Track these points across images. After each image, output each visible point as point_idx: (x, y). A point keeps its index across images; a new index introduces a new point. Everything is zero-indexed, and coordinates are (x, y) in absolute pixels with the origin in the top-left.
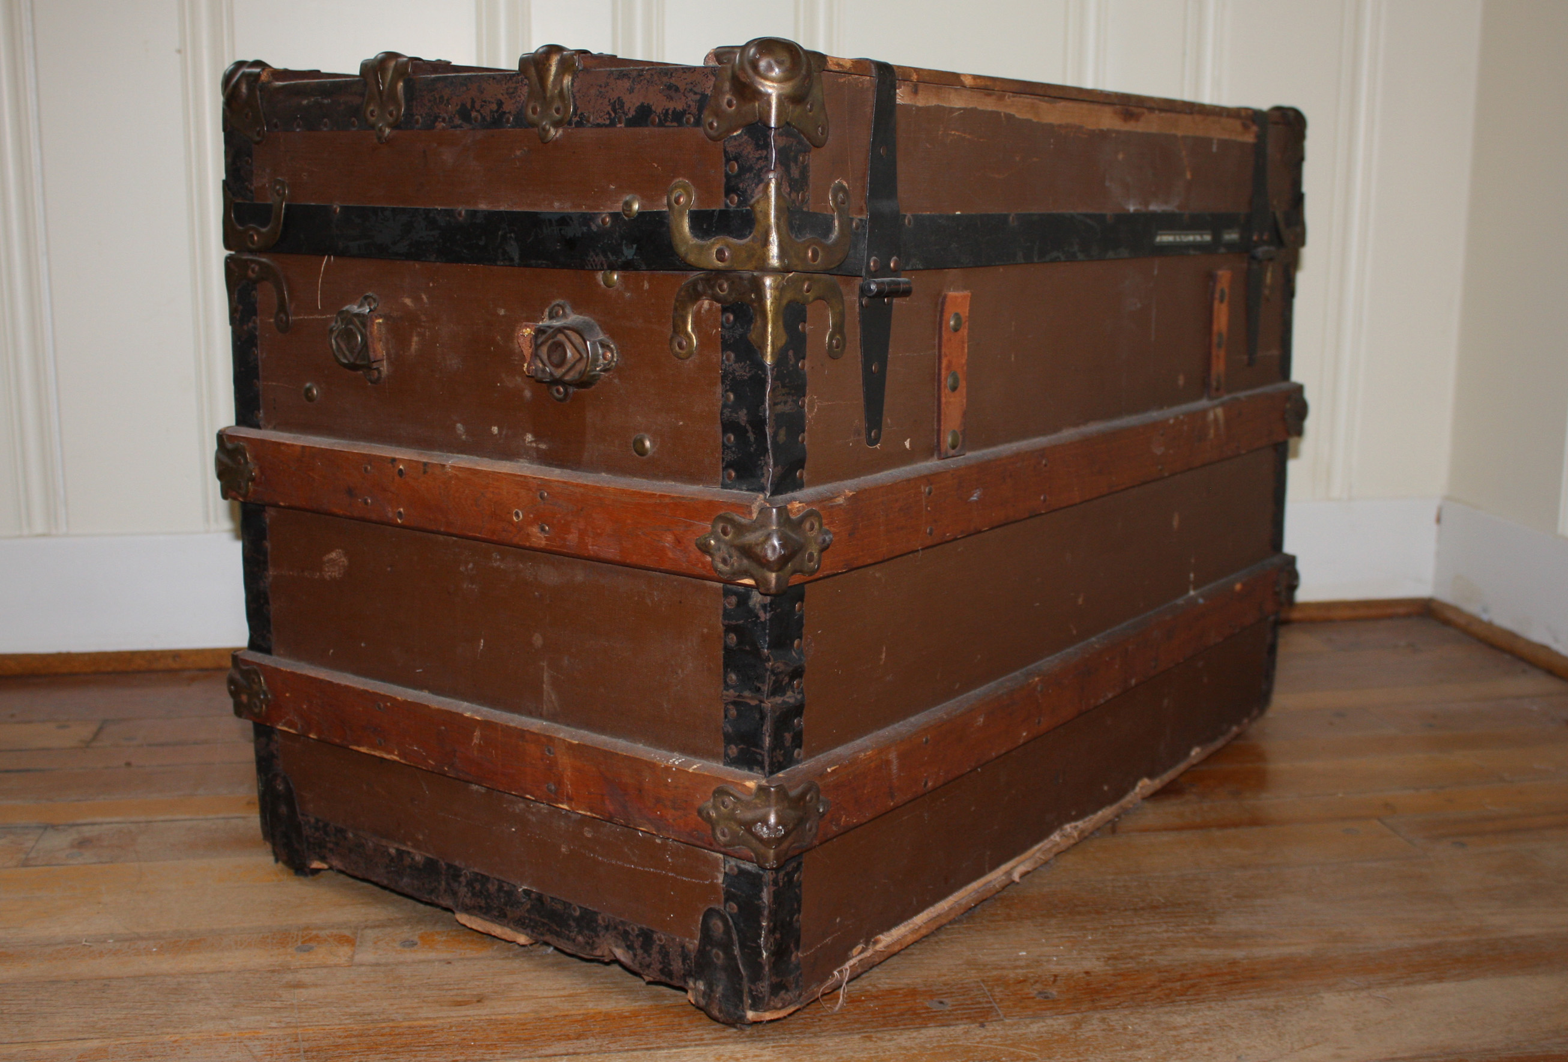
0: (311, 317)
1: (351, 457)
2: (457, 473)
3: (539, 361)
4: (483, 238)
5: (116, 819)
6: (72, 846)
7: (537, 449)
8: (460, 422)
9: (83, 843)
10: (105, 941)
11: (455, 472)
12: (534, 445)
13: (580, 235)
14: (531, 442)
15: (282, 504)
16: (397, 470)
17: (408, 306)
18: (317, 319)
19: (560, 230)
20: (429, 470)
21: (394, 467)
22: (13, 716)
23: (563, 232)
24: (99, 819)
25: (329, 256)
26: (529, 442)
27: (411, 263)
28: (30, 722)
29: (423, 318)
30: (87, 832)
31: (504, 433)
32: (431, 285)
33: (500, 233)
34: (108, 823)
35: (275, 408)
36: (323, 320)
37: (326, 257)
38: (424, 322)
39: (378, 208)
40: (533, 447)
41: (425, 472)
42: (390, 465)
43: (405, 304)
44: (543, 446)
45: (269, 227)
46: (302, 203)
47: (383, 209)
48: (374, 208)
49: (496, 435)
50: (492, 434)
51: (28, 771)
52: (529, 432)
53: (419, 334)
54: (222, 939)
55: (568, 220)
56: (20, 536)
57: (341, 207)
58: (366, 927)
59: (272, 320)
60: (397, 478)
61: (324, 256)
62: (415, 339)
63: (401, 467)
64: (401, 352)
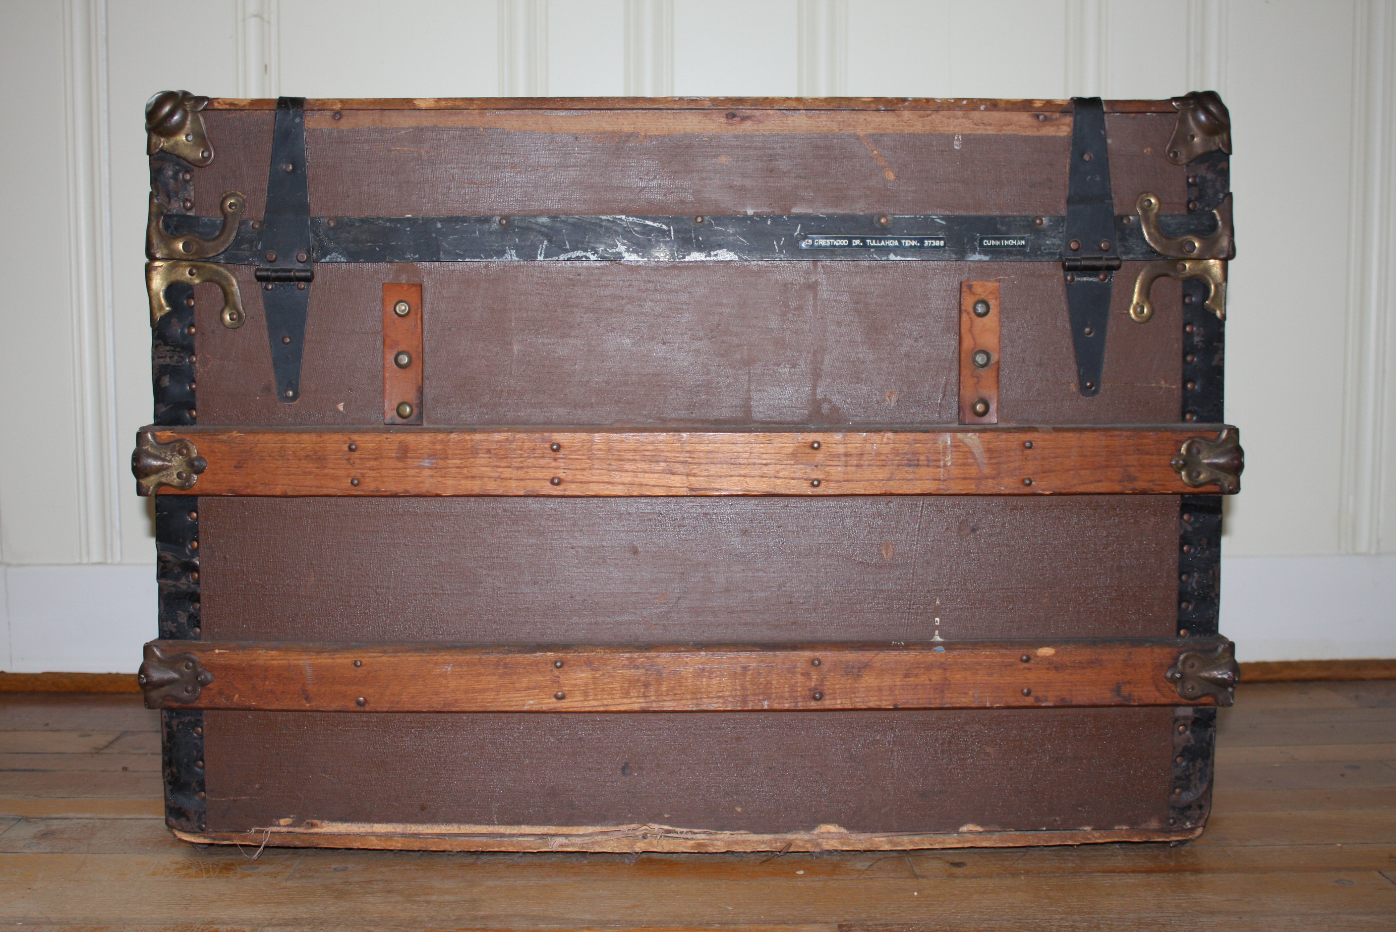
5: (88, 815)
6: (35, 837)
9: (45, 835)
10: (14, 924)
22: (47, 725)
24: (71, 815)
28: (59, 730)
30: (55, 825)
34: (78, 818)
51: (33, 770)
54: (125, 928)
56: (80, 564)
58: (269, 925)
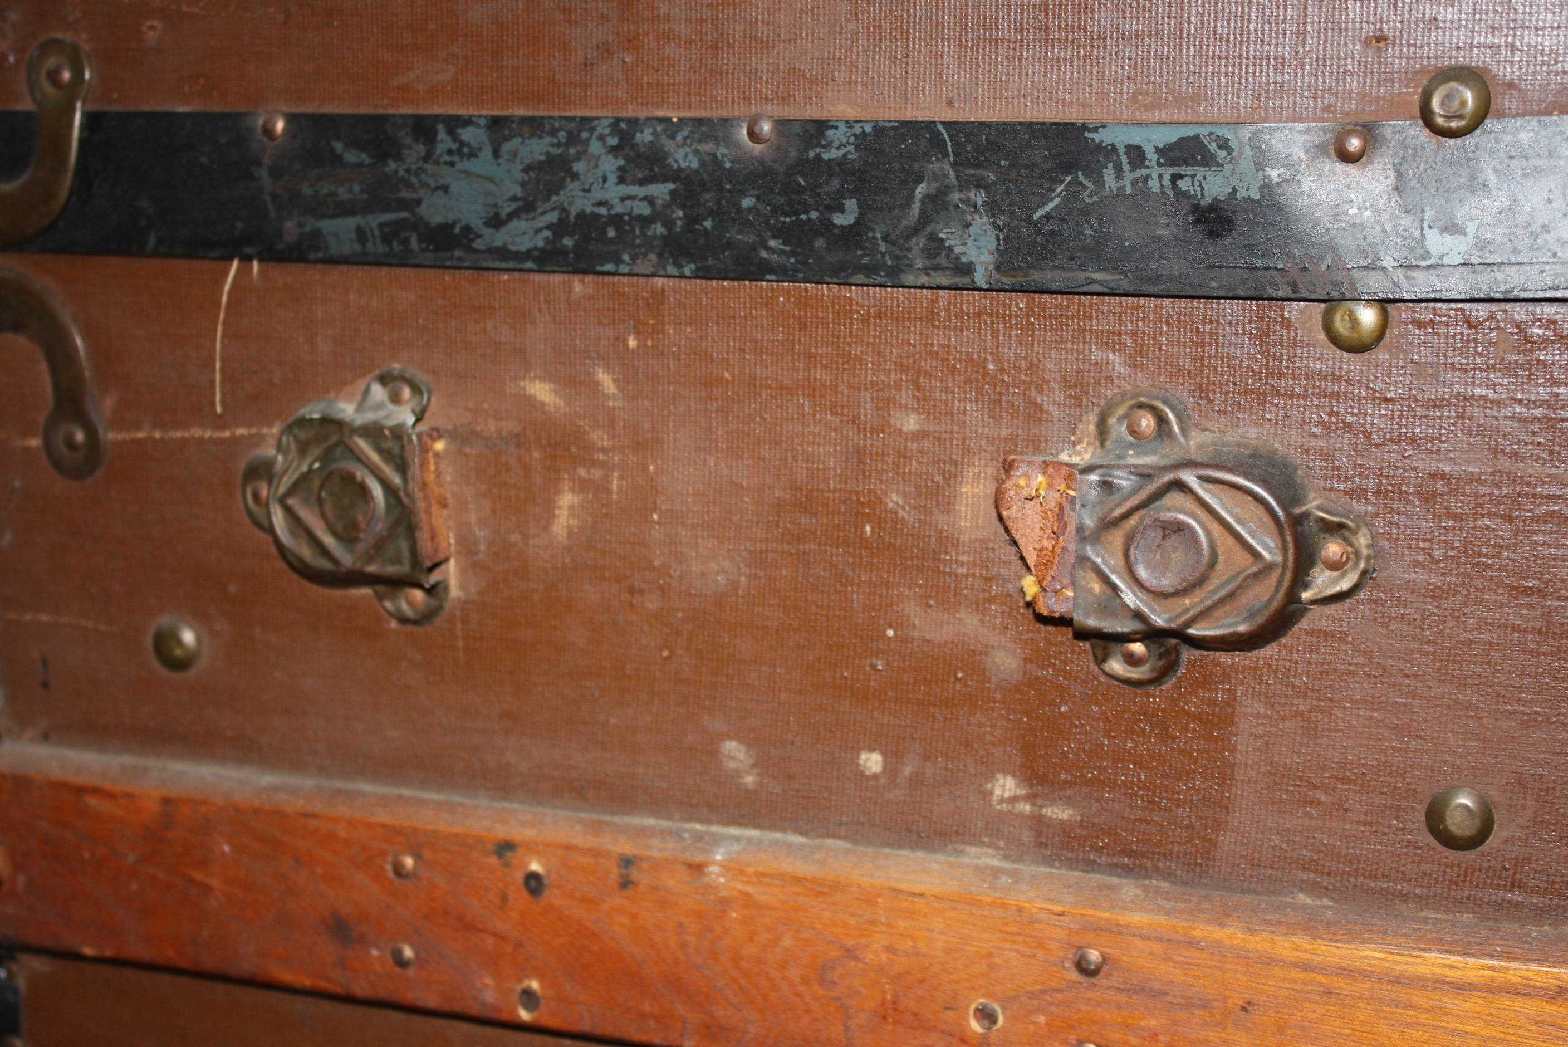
0: (179, 434)
1: (342, 834)
2: (750, 889)
3: (1091, 575)
4: (851, 205)
7: (1039, 823)
8: (729, 737)
11: (740, 887)
12: (1026, 808)
13: (1255, 195)
14: (1014, 799)
15: (88, 951)
16: (519, 877)
17: (543, 404)
18: (200, 441)
19: (1175, 178)
20: (641, 877)
21: (507, 865)
23: (1183, 185)
25: (246, 259)
26: (1002, 800)
27: (556, 279)
29: (600, 438)
31: (907, 770)
32: (632, 343)
33: (921, 190)
35: (45, 685)
36: (221, 441)
37: (235, 264)
38: (603, 450)
39: (436, 118)
40: (1021, 815)
41: (626, 883)
42: (493, 860)
43: (530, 402)
44: (1059, 813)
45: (25, 178)
46: (146, 108)
47: (454, 123)
48: (418, 119)
49: (875, 776)
50: (862, 774)
52: (1005, 772)
53: (582, 486)
55: (1213, 147)
57: (291, 119)
59: (34, 442)
60: (519, 897)
61: (231, 259)
62: (567, 499)
63: (535, 867)
64: (515, 537)
